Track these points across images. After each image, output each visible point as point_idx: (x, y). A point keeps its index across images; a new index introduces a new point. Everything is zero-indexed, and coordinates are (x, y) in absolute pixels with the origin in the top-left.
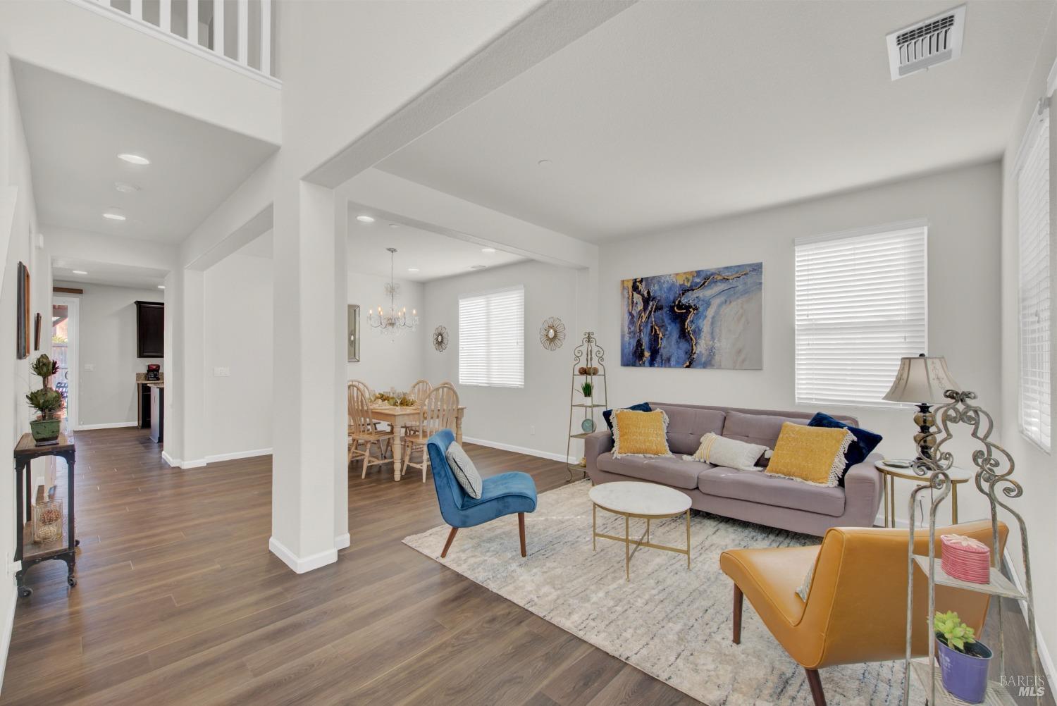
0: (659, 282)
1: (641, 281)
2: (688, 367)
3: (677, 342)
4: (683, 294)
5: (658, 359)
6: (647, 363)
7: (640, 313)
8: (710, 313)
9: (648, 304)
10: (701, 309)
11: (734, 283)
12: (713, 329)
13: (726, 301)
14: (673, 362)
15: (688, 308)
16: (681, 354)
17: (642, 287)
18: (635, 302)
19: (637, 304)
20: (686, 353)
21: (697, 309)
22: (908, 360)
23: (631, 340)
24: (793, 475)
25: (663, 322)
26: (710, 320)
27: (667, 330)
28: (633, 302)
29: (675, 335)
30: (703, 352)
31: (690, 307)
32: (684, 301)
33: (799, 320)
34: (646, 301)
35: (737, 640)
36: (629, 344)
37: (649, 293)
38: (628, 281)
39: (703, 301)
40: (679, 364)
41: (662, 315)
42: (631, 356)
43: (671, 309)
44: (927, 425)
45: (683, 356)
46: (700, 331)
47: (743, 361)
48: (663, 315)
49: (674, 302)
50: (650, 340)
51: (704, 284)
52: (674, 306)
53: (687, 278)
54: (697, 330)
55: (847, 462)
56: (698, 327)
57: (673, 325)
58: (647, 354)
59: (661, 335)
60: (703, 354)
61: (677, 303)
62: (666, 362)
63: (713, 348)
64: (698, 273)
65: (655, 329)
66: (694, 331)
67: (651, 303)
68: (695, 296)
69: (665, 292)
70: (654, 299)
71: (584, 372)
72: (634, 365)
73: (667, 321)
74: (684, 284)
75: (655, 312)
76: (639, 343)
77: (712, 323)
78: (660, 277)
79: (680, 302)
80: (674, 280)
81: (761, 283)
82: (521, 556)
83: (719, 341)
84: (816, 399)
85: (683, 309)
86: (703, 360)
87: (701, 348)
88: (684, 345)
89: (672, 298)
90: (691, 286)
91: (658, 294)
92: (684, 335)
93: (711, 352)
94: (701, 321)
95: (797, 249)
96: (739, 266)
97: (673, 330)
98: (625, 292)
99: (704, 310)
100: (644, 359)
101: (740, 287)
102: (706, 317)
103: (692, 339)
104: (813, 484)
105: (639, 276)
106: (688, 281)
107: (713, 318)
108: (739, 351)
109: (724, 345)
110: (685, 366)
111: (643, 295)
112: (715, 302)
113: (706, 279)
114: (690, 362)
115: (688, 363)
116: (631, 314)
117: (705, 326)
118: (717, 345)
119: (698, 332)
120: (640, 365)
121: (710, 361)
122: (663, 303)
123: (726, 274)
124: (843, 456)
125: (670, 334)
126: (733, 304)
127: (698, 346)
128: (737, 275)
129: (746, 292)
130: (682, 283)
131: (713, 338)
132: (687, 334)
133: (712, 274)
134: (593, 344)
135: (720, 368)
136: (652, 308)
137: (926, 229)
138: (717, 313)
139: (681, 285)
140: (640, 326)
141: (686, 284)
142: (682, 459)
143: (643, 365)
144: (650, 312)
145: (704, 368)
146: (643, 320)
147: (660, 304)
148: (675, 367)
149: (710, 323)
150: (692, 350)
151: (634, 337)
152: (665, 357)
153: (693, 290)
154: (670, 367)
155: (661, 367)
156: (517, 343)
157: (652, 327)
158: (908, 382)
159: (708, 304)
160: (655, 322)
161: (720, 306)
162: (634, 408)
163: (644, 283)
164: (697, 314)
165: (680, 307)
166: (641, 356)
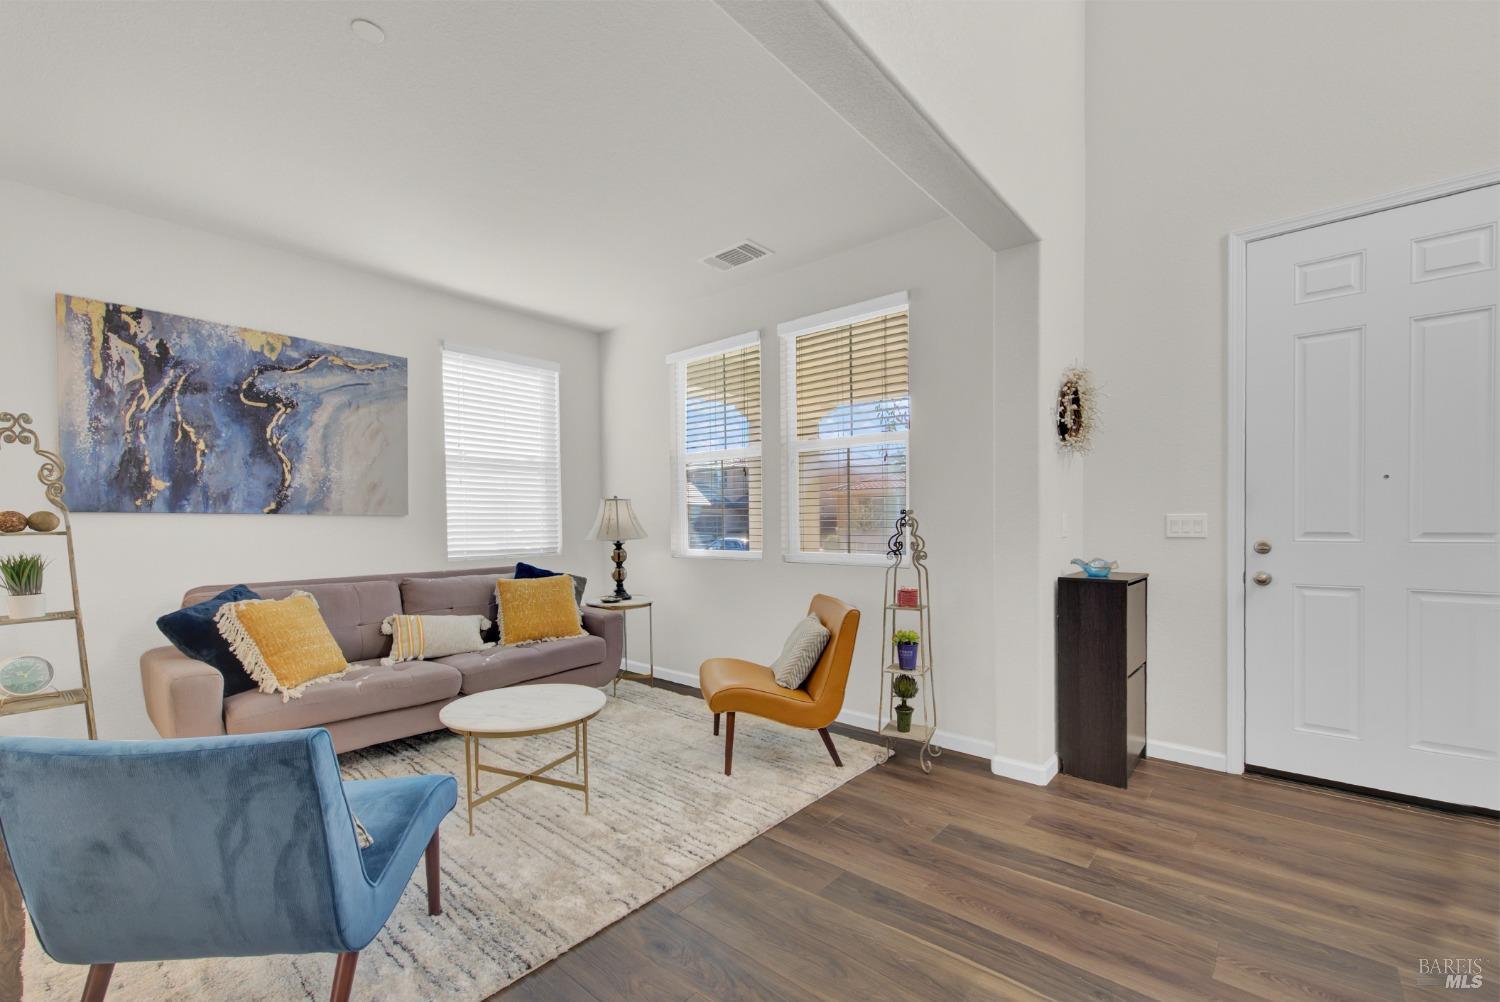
0: (195, 331)
1: (136, 315)
2: (273, 512)
3: (246, 463)
4: (261, 372)
5: (196, 495)
6: (158, 504)
7: (132, 388)
8: (321, 417)
9: (161, 373)
10: (301, 408)
11: (365, 378)
12: (326, 447)
13: (350, 404)
14: (236, 502)
15: (272, 401)
16: (258, 487)
17: (140, 330)
18: (115, 357)
19: (121, 363)
20: (270, 485)
21: (293, 407)
23: (104, 449)
25: (208, 416)
26: (321, 431)
27: (218, 436)
28: (106, 356)
29: (242, 448)
30: (308, 485)
31: (280, 400)
32: (264, 384)
33: (451, 446)
34: (154, 365)
35: (728, 772)
36: (96, 457)
37: (162, 347)
38: (84, 302)
39: (307, 394)
40: (251, 507)
41: (206, 402)
42: (103, 487)
43: (232, 395)
45: (262, 491)
46: (300, 447)
47: (380, 503)
48: (211, 404)
49: (238, 382)
50: (169, 454)
51: (307, 363)
52: (237, 393)
53: (268, 343)
54: (293, 444)
56: (297, 440)
57: (236, 428)
58: (160, 484)
59: (201, 446)
60: (306, 490)
61: (244, 386)
62: (219, 502)
63: (326, 479)
64: (296, 342)
65: (186, 434)
66: (287, 447)
67: (171, 373)
68: (288, 381)
69: (212, 358)
70: (177, 364)
72: (114, 508)
73: (218, 417)
74: (262, 353)
75: (183, 392)
76: (132, 458)
77: (325, 437)
78: (197, 322)
79: (251, 385)
80: (238, 339)
81: (406, 389)
83: (339, 468)
84: (469, 552)
85: (261, 401)
86: (308, 499)
87: (301, 478)
88: (263, 472)
89: (231, 373)
90: (279, 361)
91: (192, 355)
92: (261, 449)
93: (324, 487)
94: (301, 428)
95: (445, 354)
96: (373, 353)
97: (235, 440)
98: (79, 328)
99: (307, 412)
100: (150, 496)
101: (374, 385)
102: (311, 424)
103: (282, 461)
105: (126, 300)
106: (272, 349)
107: (326, 427)
108: (374, 487)
109: (347, 474)
110: (266, 510)
111: (143, 350)
112: (331, 402)
113: (312, 357)
114: (280, 502)
115: (273, 506)
116: (99, 384)
117: (311, 440)
118: (334, 474)
119: (295, 448)
120: (138, 510)
121: (322, 500)
122: (206, 376)
123: (351, 360)
125: (229, 444)
126: (362, 411)
127: (297, 475)
128: (369, 366)
129: (383, 396)
130: (257, 349)
131: (326, 462)
132: (270, 450)
133: (324, 352)
135: (339, 512)
136: (174, 383)
138: (334, 419)
139: (254, 354)
140: (134, 419)
141: (267, 353)
143: (149, 507)
144: (169, 391)
145: (309, 513)
146: (147, 404)
147: (197, 379)
148: (241, 512)
149: (319, 435)
150: (284, 480)
151: (112, 441)
152: (213, 491)
153: (285, 370)
154: (228, 512)
155: (205, 512)
157: (175, 426)
159: (317, 402)
160: (184, 415)
161: (339, 409)
163: (146, 323)
164: (294, 415)
165: (252, 393)
166: (142, 485)
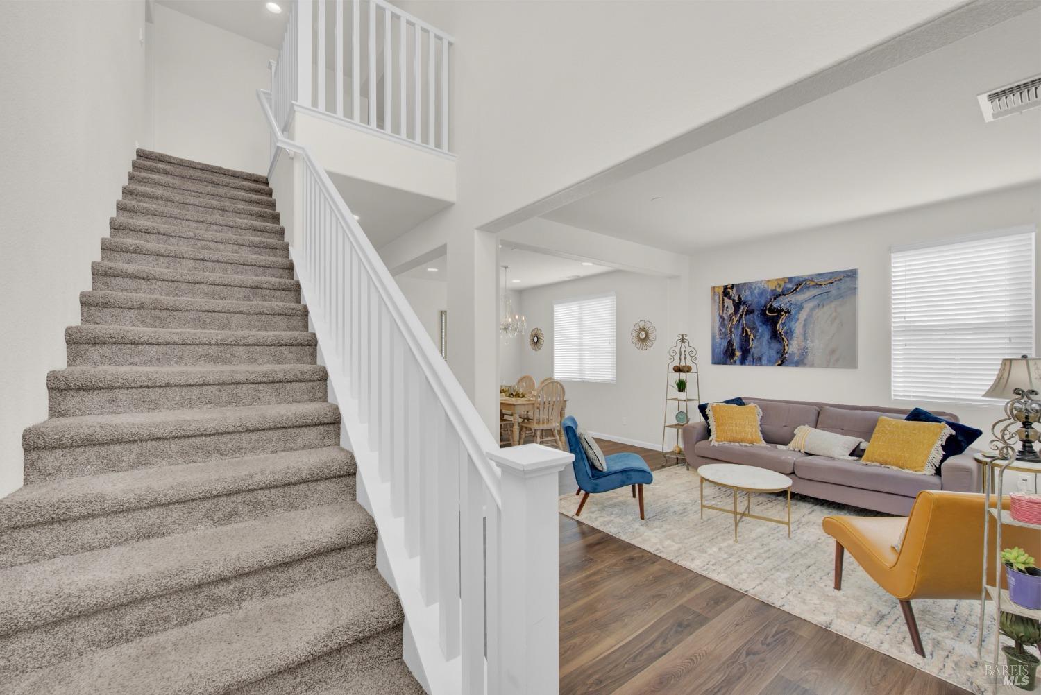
0: (750, 288)
1: (732, 287)
2: (780, 365)
3: (768, 342)
4: (775, 299)
5: (750, 358)
6: (738, 362)
7: (730, 317)
8: (803, 316)
9: (739, 308)
10: (793, 312)
11: (827, 288)
12: (805, 331)
13: (819, 305)
14: (764, 360)
15: (780, 311)
16: (773, 353)
17: (733, 293)
18: (726, 306)
19: (727, 308)
20: (778, 352)
21: (789, 313)
22: (1009, 361)
23: (722, 341)
24: (890, 464)
25: (754, 323)
26: (803, 322)
27: (758, 332)
28: (723, 306)
29: (767, 336)
30: (796, 351)
31: (783, 310)
32: (776, 305)
33: (896, 321)
34: (737, 306)
35: (838, 586)
36: (720, 344)
37: (739, 298)
38: (719, 287)
39: (796, 305)
40: (771, 363)
41: (753, 317)
42: (722, 356)
43: (763, 313)
44: (1029, 420)
45: (775, 355)
46: (792, 332)
47: (837, 360)
48: (755, 318)
49: (765, 306)
50: (741, 341)
51: (796, 289)
52: (765, 311)
53: (778, 284)
54: (789, 331)
55: (944, 453)
56: (790, 329)
57: (764, 327)
58: (738, 354)
59: (752, 337)
60: (795, 354)
61: (768, 307)
62: (758, 361)
63: (805, 348)
64: (790, 279)
65: (746, 331)
66: (786, 333)
67: (742, 307)
68: (787, 300)
69: (756, 297)
70: (744, 303)
71: (678, 369)
72: (725, 363)
73: (758, 323)
74: (775, 290)
75: (746, 315)
76: (730, 344)
77: (805, 325)
78: (750, 283)
79: (771, 306)
80: (766, 286)
81: (855, 288)
82: (640, 519)
83: (812, 341)
84: (914, 396)
85: (775, 312)
86: (796, 359)
87: (793, 348)
88: (775, 346)
89: (763, 303)
90: (783, 292)
91: (749, 298)
92: (775, 336)
93: (804, 353)
94: (793, 323)
95: (892, 255)
96: (833, 273)
97: (764, 331)
98: (716, 298)
99: (796, 314)
100: (735, 358)
101: (834, 291)
102: (798, 320)
103: (784, 340)
104: (910, 472)
105: (729, 283)
106: (780, 286)
107: (805, 320)
108: (833, 351)
109: (817, 345)
110: (777, 364)
111: (734, 300)
112: (808, 307)
113: (799, 285)
114: (783, 361)
115: (780, 362)
116: (721, 317)
117: (798, 328)
118: (810, 345)
119: (790, 333)
120: (731, 364)
121: (803, 359)
122: (754, 306)
123: (819, 280)
124: (941, 448)
125: (762, 335)
126: (826, 308)
127: (791, 347)
128: (831, 281)
129: (839, 296)
130: (773, 288)
131: (805, 339)
132: (778, 336)
133: (805, 280)
134: (686, 345)
135: (812, 365)
136: (743, 312)
137: (1033, 235)
138: (809, 316)
139: (772, 291)
140: (731, 328)
141: (778, 289)
142: (777, 448)
143: (734, 363)
144: (741, 315)
145: (796, 366)
146: (734, 323)
147: (751, 308)
148: (767, 365)
149: (802, 325)
150: (784, 349)
151: (725, 338)
152: (755, 356)
153: (785, 295)
154: (761, 365)
155: (753, 365)
156: (609, 343)
157: (743, 329)
158: (1009, 380)
159: (801, 308)
160: (746, 324)
161: (812, 309)
162: (728, 402)
163: (735, 289)
164: (789, 316)
165: (771, 310)
166: (732, 355)
